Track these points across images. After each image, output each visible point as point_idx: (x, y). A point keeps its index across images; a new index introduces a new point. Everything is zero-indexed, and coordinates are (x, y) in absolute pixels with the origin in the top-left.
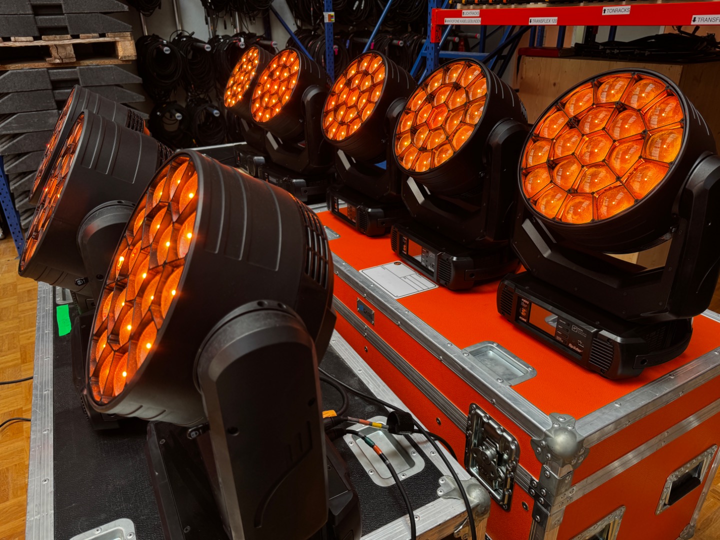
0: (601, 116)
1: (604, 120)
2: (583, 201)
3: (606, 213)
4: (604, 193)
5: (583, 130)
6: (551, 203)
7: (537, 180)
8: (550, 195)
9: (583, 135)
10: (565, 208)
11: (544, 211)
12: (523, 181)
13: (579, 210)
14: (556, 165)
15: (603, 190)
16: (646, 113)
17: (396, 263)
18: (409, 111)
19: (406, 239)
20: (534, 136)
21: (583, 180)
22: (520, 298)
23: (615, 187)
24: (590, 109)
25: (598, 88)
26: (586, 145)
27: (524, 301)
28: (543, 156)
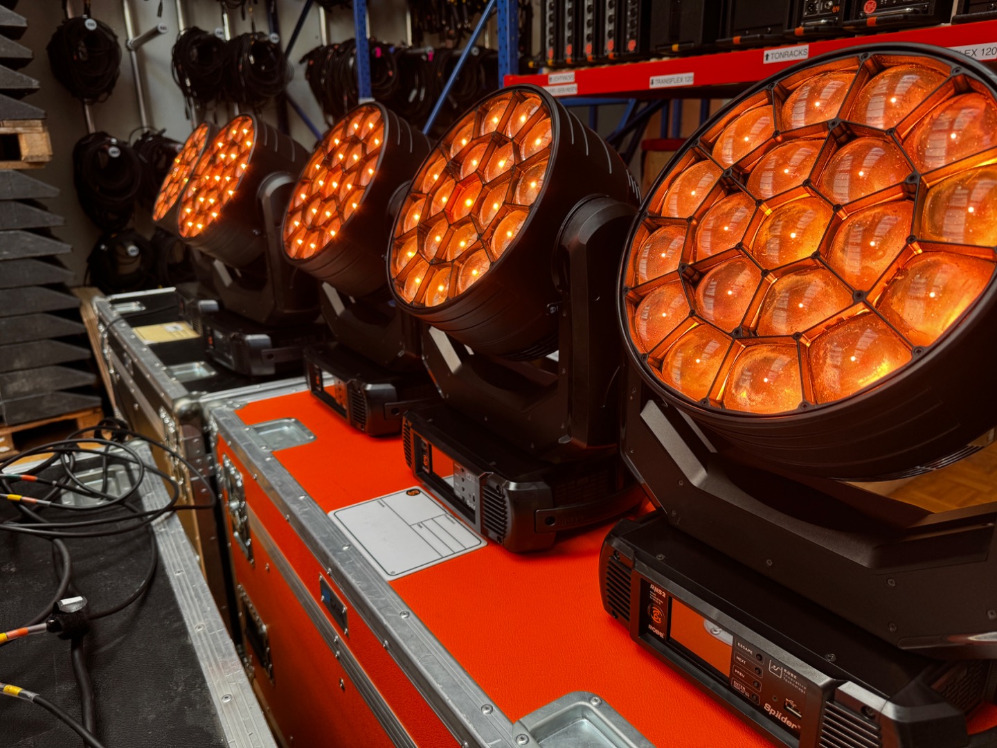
0: (797, 157)
1: (804, 167)
2: (772, 355)
3: (838, 387)
4: (823, 334)
5: (757, 192)
6: (696, 364)
7: (659, 311)
8: (692, 346)
9: (759, 202)
10: (731, 375)
11: (679, 382)
12: (629, 316)
13: (766, 380)
14: (702, 275)
15: (822, 328)
16: (906, 137)
17: (410, 491)
18: (418, 195)
19: (426, 442)
20: (649, 217)
21: (769, 306)
22: (645, 586)
23: (853, 318)
24: (768, 147)
25: (783, 102)
26: (768, 224)
27: (656, 590)
28: (670, 258)
